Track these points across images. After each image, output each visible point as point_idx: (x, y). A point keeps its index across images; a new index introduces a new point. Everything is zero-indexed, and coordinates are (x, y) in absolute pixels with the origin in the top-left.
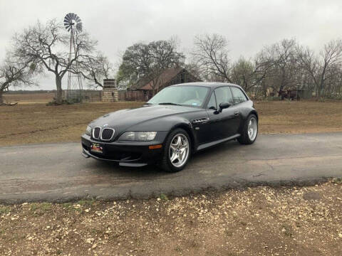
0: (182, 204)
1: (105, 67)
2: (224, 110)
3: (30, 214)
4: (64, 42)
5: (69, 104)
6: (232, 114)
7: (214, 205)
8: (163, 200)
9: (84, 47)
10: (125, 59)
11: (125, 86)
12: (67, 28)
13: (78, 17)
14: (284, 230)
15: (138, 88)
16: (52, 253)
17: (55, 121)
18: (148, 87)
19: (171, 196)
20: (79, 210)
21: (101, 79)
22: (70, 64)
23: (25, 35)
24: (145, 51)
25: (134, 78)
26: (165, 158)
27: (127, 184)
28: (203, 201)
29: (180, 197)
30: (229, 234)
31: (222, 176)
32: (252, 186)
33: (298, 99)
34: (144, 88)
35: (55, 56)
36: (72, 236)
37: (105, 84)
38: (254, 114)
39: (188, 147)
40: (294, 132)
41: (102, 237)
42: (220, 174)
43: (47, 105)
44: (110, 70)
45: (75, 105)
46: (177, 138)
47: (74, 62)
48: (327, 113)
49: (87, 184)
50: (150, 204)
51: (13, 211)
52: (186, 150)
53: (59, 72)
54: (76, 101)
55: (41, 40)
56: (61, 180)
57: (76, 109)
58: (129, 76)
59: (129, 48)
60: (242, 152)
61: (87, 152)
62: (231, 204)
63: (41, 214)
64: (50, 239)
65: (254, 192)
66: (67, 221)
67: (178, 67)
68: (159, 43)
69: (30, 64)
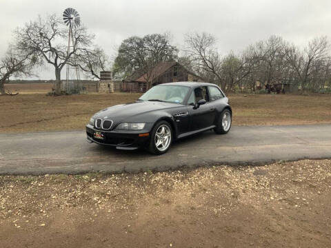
0: (162, 176)
1: (102, 59)
2: (201, 106)
3: (52, 182)
4: (64, 36)
5: (67, 94)
6: (209, 109)
7: (186, 177)
8: (148, 174)
9: (82, 41)
10: (120, 51)
11: (120, 78)
12: (66, 22)
13: (76, 12)
14: (232, 194)
15: (133, 80)
16: (70, 206)
17: (57, 111)
18: (142, 79)
19: (155, 171)
20: (87, 179)
21: (98, 71)
22: (69, 57)
23: (26, 28)
24: (140, 44)
25: (129, 70)
26: (151, 143)
27: (122, 163)
28: (178, 175)
29: (161, 172)
30: (193, 196)
31: (196, 158)
32: (216, 165)
33: (284, 92)
34: (138, 80)
35: (54, 49)
36: (83, 196)
37: (101, 76)
38: (228, 109)
39: (170, 135)
40: (269, 124)
41: (105, 197)
42: (194, 157)
43: (47, 95)
44: (106, 62)
45: (74, 95)
46: (161, 128)
47: (72, 55)
48: (306, 107)
49: (92, 162)
50: (139, 177)
51: (39, 180)
52: (169, 137)
53: (58, 64)
54: (74, 91)
55: (41, 34)
56: (72, 159)
57: (74, 100)
58: (124, 68)
59: (125, 41)
60: (216, 140)
61: (91, 138)
62: (198, 177)
63: (60, 182)
64: (67, 198)
65: (217, 169)
66: (79, 186)
67: (171, 60)
68: (153, 37)
69: (31, 56)
